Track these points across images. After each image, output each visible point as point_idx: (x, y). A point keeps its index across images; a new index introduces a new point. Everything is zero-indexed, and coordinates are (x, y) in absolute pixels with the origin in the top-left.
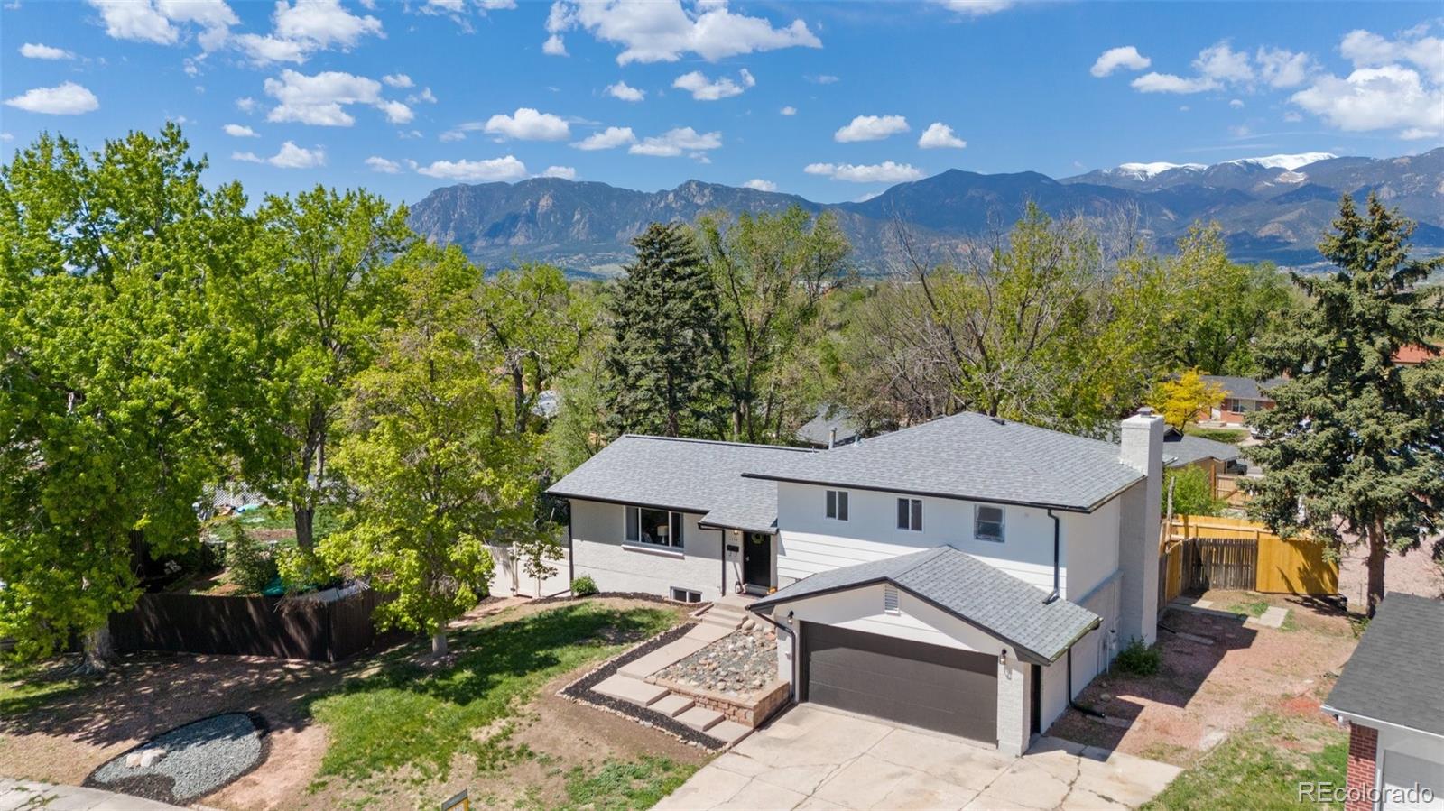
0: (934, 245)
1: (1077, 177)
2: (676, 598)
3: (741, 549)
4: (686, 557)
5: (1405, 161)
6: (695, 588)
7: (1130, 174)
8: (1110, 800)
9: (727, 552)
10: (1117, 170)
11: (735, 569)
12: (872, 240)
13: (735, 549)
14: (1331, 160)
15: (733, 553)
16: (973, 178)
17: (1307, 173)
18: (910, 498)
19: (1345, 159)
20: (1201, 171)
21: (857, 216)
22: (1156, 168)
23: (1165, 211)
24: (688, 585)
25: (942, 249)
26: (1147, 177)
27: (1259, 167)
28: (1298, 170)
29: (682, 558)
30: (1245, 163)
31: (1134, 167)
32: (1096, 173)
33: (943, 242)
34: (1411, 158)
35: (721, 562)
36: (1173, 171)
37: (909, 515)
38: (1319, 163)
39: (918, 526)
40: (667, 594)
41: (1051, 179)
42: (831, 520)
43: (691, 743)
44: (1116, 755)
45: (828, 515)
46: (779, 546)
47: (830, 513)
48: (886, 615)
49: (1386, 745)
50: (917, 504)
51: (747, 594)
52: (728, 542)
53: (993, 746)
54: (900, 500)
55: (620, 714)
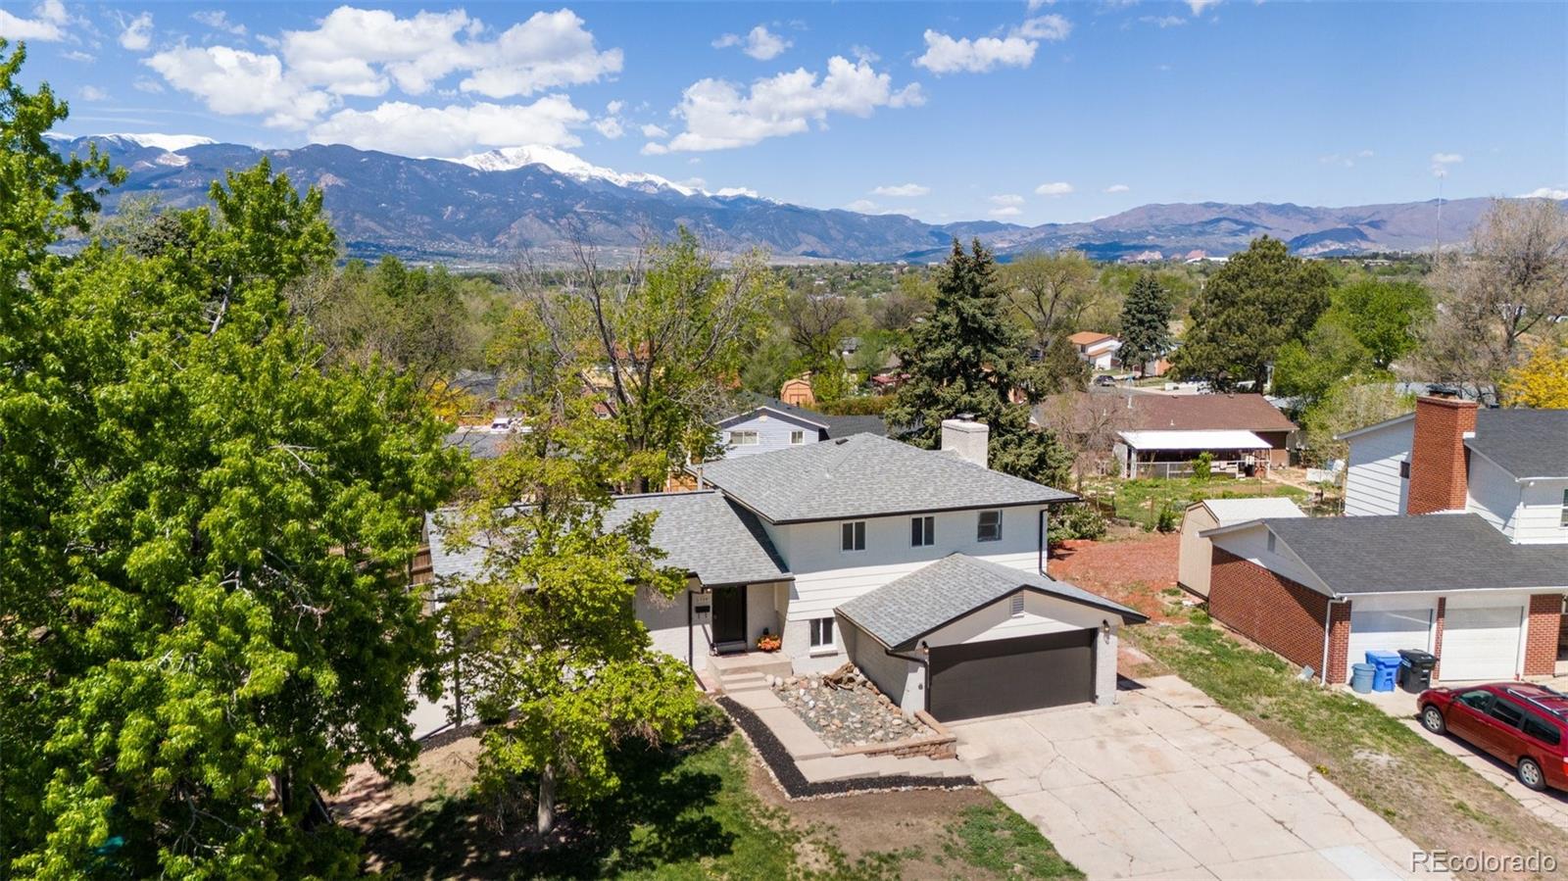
5: (285, 153)
9: (695, 615)
11: (703, 633)
13: (704, 610)
14: (212, 146)
15: (702, 615)
17: (189, 156)
18: (923, 516)
27: (136, 144)
28: (180, 152)
30: (119, 138)
34: (290, 151)
35: (687, 628)
37: (922, 531)
38: (199, 147)
39: (930, 541)
42: (848, 552)
43: (955, 788)
44: (1138, 681)
45: (844, 548)
46: (791, 591)
47: (847, 545)
48: (1011, 620)
49: (1355, 609)
50: (930, 520)
51: (722, 653)
52: (695, 604)
53: (1090, 704)
54: (914, 520)
55: (875, 791)
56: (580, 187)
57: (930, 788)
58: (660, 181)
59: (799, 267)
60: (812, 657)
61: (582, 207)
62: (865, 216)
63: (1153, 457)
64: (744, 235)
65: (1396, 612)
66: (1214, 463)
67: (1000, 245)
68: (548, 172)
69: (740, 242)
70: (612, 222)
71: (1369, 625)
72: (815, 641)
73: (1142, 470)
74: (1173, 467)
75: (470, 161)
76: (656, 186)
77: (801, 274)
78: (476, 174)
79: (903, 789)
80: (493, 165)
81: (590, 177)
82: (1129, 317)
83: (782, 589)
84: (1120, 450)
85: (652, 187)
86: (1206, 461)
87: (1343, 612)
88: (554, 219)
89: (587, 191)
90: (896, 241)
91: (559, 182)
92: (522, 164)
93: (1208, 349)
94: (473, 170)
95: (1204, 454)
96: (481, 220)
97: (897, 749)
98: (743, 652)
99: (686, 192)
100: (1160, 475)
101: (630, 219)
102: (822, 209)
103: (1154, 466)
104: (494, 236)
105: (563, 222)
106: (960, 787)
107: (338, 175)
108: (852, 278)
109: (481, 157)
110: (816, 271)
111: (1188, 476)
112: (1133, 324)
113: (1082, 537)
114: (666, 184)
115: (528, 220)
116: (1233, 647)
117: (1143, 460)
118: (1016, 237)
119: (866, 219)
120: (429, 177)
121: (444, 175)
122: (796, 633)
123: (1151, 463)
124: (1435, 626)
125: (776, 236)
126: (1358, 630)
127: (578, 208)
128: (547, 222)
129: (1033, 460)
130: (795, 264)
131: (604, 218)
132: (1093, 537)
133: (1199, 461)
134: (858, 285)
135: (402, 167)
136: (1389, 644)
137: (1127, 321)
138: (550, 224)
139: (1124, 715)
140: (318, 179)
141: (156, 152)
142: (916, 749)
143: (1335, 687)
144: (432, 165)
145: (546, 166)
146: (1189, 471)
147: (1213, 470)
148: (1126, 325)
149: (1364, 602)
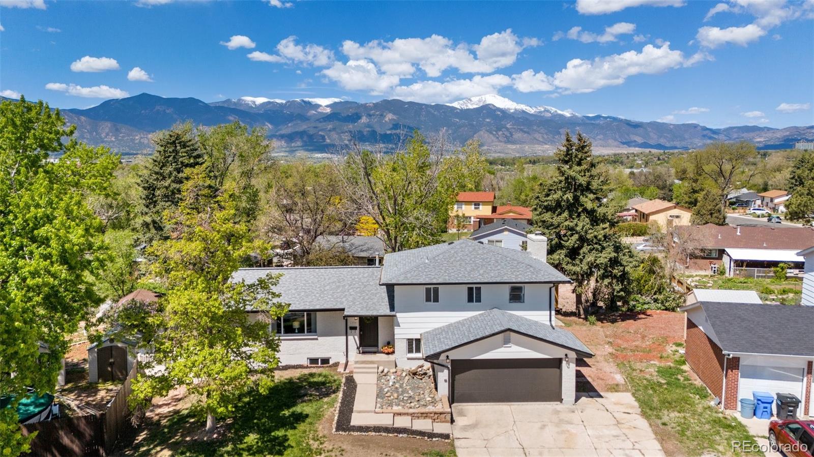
0: (137, 138)
1: (218, 102)
2: (311, 364)
3: (358, 328)
4: (319, 338)
5: (371, 105)
6: (324, 355)
7: (247, 102)
8: (629, 413)
9: (349, 331)
10: (239, 100)
11: (354, 340)
12: (94, 133)
13: (354, 328)
14: (341, 102)
15: (353, 331)
16: (158, 99)
17: (331, 108)
18: (474, 286)
19: (347, 102)
20: (282, 104)
21: (83, 118)
22: (260, 100)
23: (267, 123)
24: (320, 354)
25: (142, 140)
26: (256, 105)
27: (309, 103)
28: (327, 106)
29: (317, 339)
30: (303, 101)
31: (248, 99)
32: (228, 101)
33: (142, 136)
34: (373, 104)
35: (345, 337)
36: (269, 103)
37: (474, 294)
38: (335, 103)
39: (479, 300)
40: (305, 362)
41: (204, 103)
42: (429, 303)
43: (434, 439)
44: (602, 394)
45: (427, 301)
46: (395, 322)
47: (428, 299)
48: (503, 348)
49: (742, 363)
50: (479, 289)
51: (364, 353)
52: (349, 325)
53: (559, 403)
54: (469, 288)
55: (384, 434)
56: (510, 115)
57: (418, 437)
58: (553, 110)
59: (628, 153)
60: (408, 359)
61: (511, 125)
62: (671, 124)
63: (745, 264)
64: (599, 137)
65: (774, 368)
66: (789, 271)
67: (759, 140)
68: (494, 108)
69: (596, 140)
70: (525, 132)
71: (755, 373)
72: (410, 351)
73: (738, 272)
74: (759, 272)
75: (456, 105)
76: (550, 112)
77: (628, 157)
78: (459, 111)
79: (401, 435)
80: (467, 106)
81: (516, 110)
82: (794, 181)
83: (392, 320)
84: (726, 259)
85: (548, 113)
86: (783, 269)
87: (734, 364)
88: (496, 131)
89: (513, 117)
90: (690, 138)
91: (499, 113)
92: (481, 104)
93: (805, 199)
94: (457, 109)
95: (781, 265)
96: (459, 134)
97: (414, 413)
98: (375, 353)
99: (567, 114)
100: (751, 276)
101: (536, 131)
102: (645, 121)
103: (746, 270)
104: (466, 141)
105: (500, 133)
106: (437, 439)
107: (394, 114)
108: (659, 159)
109: (461, 102)
110: (638, 156)
111: (769, 277)
112: (796, 185)
113: (666, 309)
114: (556, 111)
115: (482, 133)
116: (685, 380)
117: (738, 266)
118: (770, 135)
119: (672, 127)
120: (436, 113)
121: (444, 112)
122: (401, 346)
123: (744, 268)
124: (805, 379)
125: (617, 137)
126: (745, 376)
127: (508, 126)
128: (492, 134)
129: (606, 260)
130: (626, 152)
131: (521, 130)
132: (673, 310)
133: (778, 269)
134: (661, 163)
135: (423, 109)
136: (771, 388)
137: (792, 184)
138: (493, 134)
139: (573, 412)
140: (385, 116)
141: (318, 106)
142: (425, 415)
143: (728, 412)
144: (438, 107)
145: (493, 105)
146: (772, 274)
147: (788, 275)
148: (791, 186)
149: (748, 359)
